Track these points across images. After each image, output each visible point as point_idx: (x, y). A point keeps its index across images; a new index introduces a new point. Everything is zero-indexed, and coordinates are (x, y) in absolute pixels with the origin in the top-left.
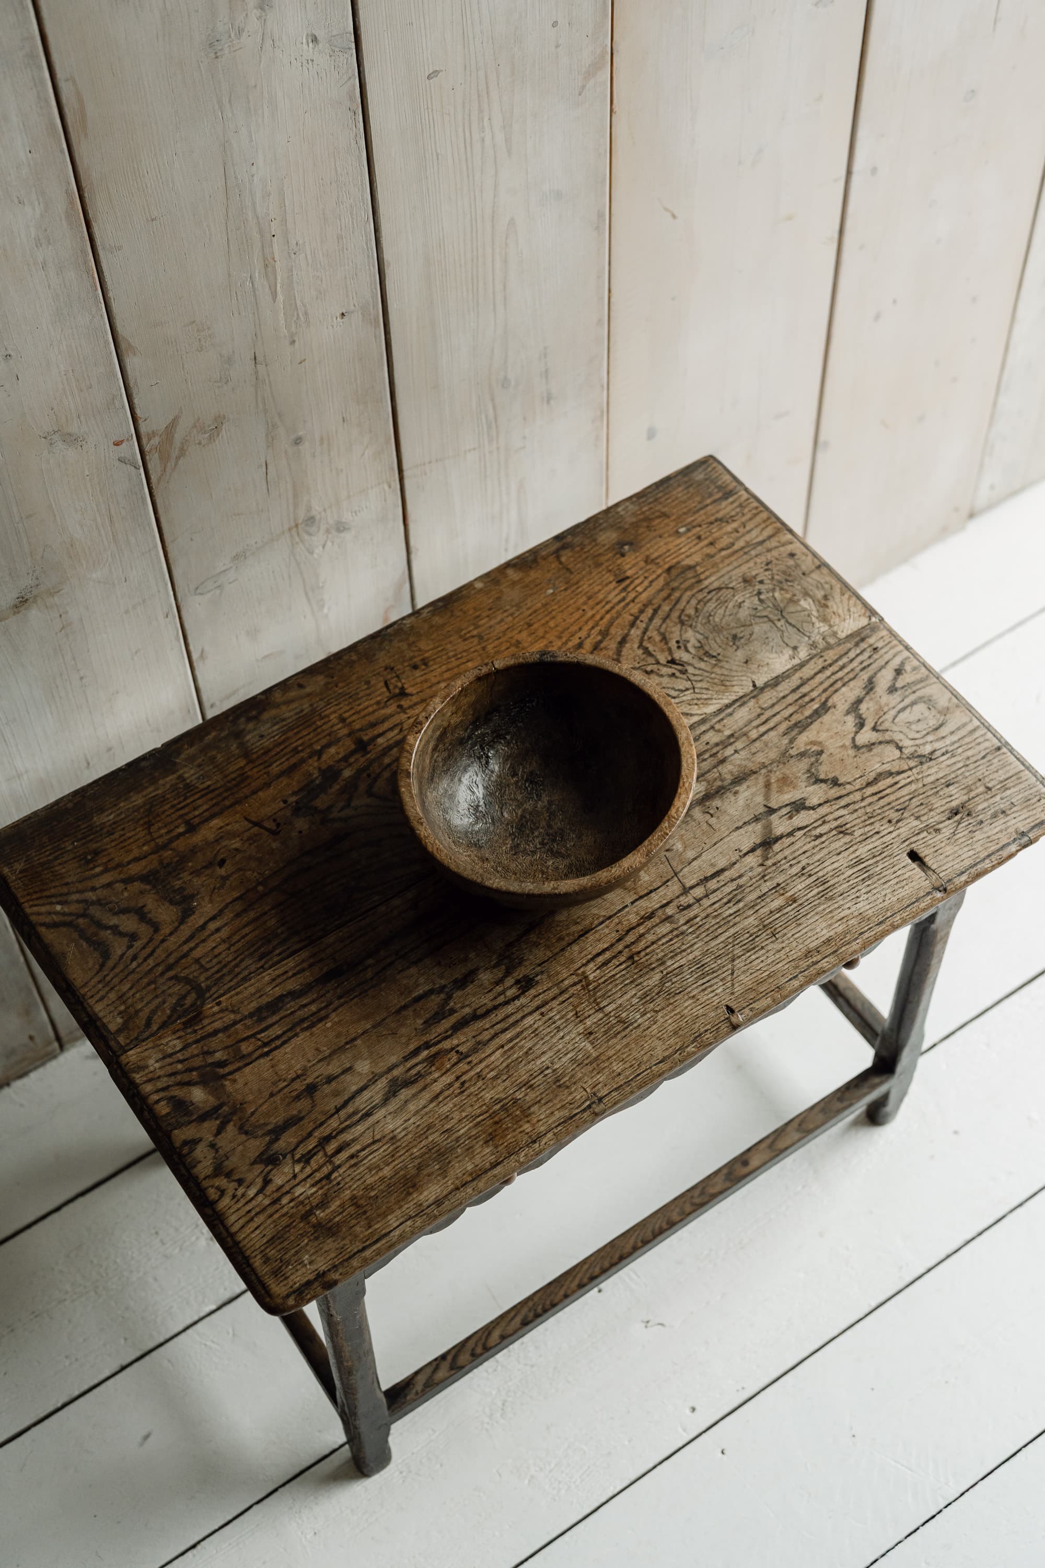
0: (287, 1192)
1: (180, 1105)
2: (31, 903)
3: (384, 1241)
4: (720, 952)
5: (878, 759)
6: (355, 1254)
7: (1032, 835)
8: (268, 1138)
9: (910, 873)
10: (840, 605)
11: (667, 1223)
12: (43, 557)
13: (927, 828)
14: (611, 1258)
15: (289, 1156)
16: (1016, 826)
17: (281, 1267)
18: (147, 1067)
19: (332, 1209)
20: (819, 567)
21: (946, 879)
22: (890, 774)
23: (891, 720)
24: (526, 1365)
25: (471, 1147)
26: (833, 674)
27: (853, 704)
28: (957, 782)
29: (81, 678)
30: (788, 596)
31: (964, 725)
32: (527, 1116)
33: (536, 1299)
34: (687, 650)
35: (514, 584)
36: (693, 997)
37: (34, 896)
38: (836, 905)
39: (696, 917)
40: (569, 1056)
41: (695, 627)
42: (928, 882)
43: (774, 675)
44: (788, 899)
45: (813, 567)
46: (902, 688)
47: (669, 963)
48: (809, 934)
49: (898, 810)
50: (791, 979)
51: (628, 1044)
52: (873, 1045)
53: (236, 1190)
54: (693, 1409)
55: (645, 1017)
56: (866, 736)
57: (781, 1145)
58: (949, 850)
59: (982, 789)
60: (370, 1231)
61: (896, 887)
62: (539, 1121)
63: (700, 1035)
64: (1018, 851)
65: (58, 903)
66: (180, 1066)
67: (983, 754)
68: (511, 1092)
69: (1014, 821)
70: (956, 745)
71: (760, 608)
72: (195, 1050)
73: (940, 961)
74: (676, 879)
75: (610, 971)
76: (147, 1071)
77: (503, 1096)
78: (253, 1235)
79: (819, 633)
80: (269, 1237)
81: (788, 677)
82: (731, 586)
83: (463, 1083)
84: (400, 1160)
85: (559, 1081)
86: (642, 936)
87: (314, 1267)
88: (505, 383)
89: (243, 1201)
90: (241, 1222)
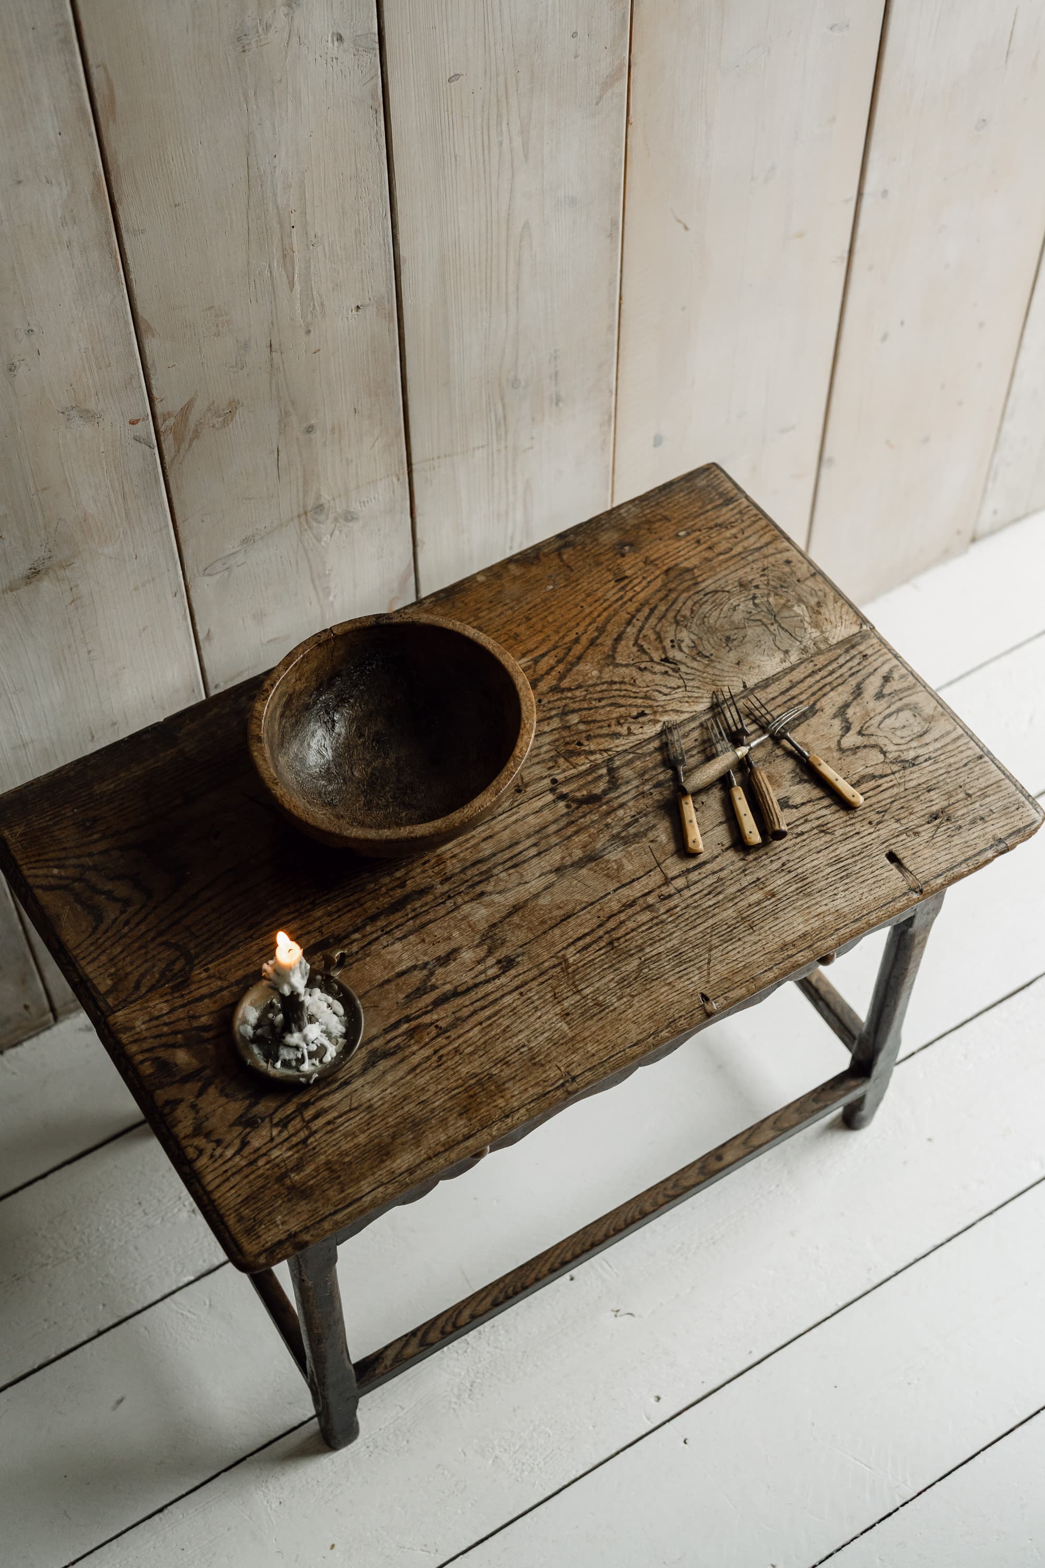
0: (264, 1155)
1: (164, 1067)
2: (30, 866)
3: (355, 1206)
4: (698, 942)
5: (862, 762)
6: (327, 1217)
7: (1009, 842)
8: (247, 1102)
9: (888, 874)
10: (832, 612)
11: (640, 1213)
12: (56, 530)
13: (906, 831)
14: (583, 1244)
15: (267, 1120)
16: (993, 833)
17: (253, 1226)
18: (134, 1028)
19: (306, 1172)
20: (813, 575)
21: (923, 880)
22: (873, 777)
23: (876, 725)
24: (496, 1348)
25: (446, 1119)
26: (822, 678)
27: (840, 708)
28: (938, 788)
29: (89, 652)
30: (782, 601)
31: (948, 733)
32: (501, 1092)
33: (507, 1281)
34: (681, 650)
35: (515, 578)
36: (670, 984)
37: (33, 860)
38: (814, 902)
39: (676, 907)
40: (546, 1035)
41: (690, 627)
42: (904, 883)
43: (765, 677)
44: (766, 893)
45: (808, 575)
46: (890, 694)
47: (647, 950)
48: (786, 928)
49: (878, 813)
50: (766, 971)
51: (603, 1027)
52: (850, 1050)
53: (214, 1150)
54: (658, 1399)
55: (622, 1001)
56: (851, 740)
57: (755, 1142)
58: (927, 853)
59: (962, 795)
60: (343, 1195)
61: (873, 886)
62: (512, 1097)
63: (675, 1020)
64: (994, 857)
65: (56, 867)
66: (165, 1029)
67: (965, 761)
68: (487, 1067)
69: (992, 828)
70: (940, 752)
71: (754, 612)
72: (181, 1013)
73: (918, 965)
74: (658, 869)
75: (589, 955)
76: (133, 1032)
77: (479, 1071)
78: (229, 1194)
79: (810, 638)
80: (245, 1196)
81: (778, 679)
82: (727, 589)
83: (440, 1057)
84: (375, 1128)
85: (534, 1059)
86: (622, 922)
87: (286, 1227)
88: (515, 383)
89: (220, 1161)
90: (217, 1181)
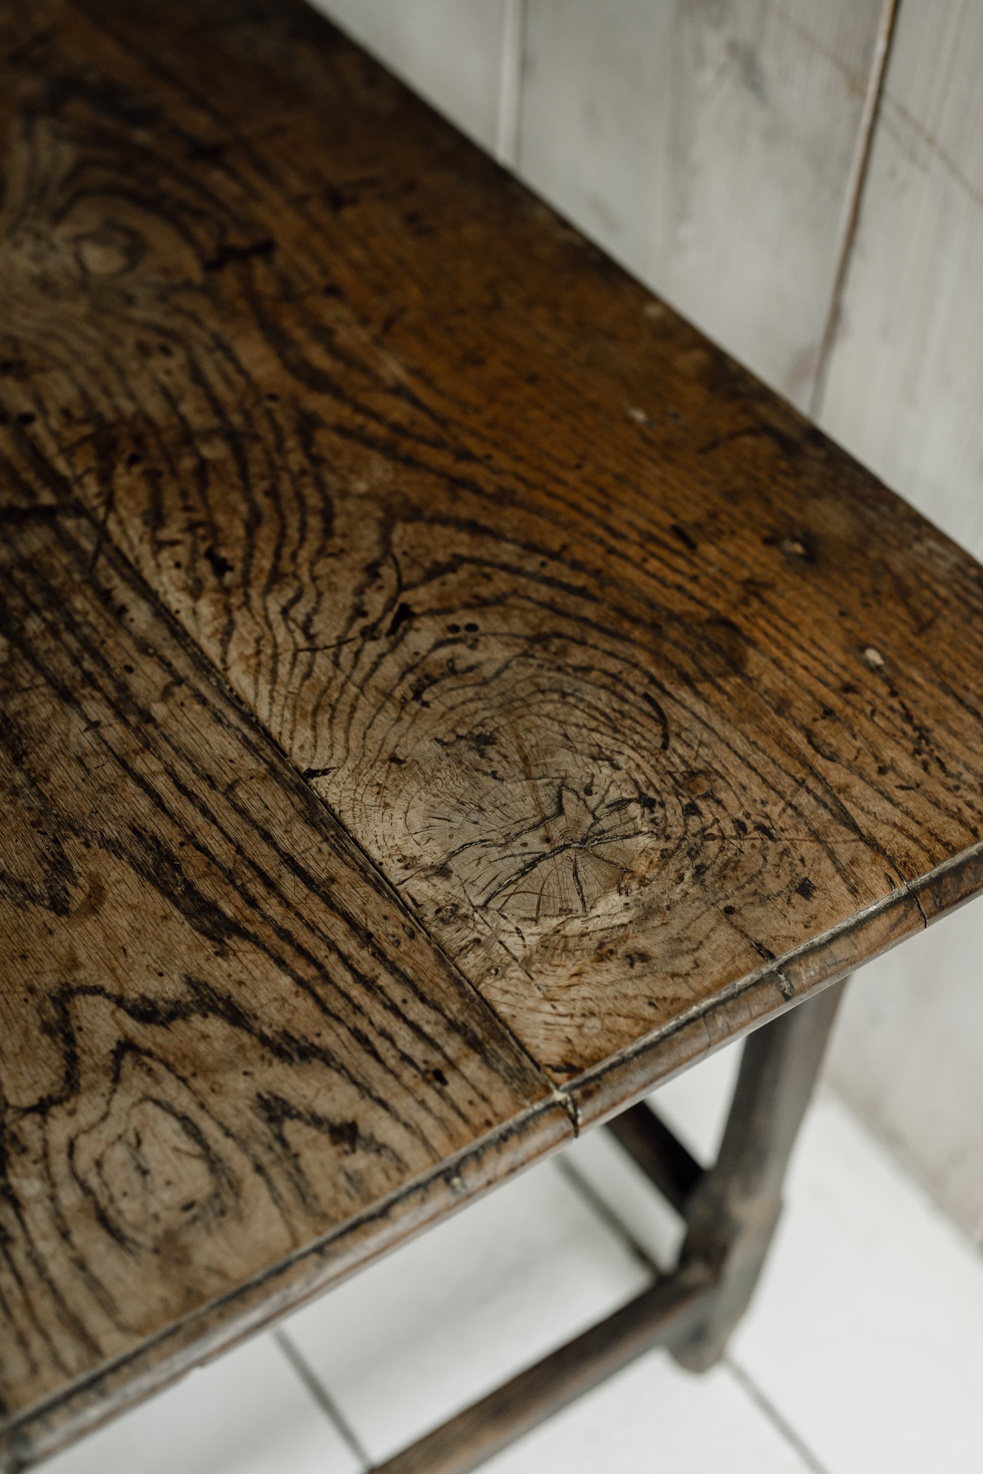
23: (155, 1092)
26: (345, 959)
27: (228, 1000)
31: (108, 1306)
43: (348, 819)
46: (281, 1139)
70: (28, 1272)
71: (593, 801)
79: (500, 930)
81: (339, 851)
82: (675, 742)
